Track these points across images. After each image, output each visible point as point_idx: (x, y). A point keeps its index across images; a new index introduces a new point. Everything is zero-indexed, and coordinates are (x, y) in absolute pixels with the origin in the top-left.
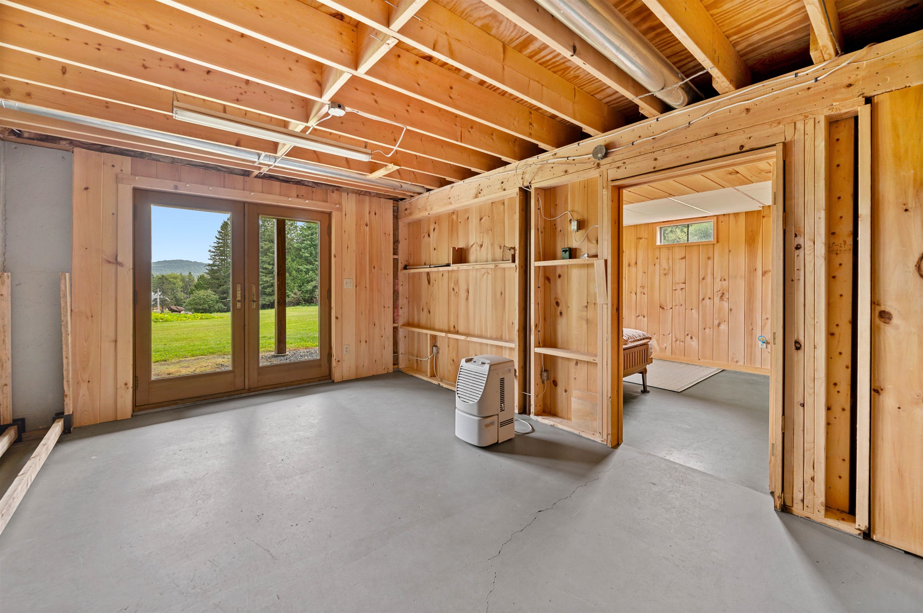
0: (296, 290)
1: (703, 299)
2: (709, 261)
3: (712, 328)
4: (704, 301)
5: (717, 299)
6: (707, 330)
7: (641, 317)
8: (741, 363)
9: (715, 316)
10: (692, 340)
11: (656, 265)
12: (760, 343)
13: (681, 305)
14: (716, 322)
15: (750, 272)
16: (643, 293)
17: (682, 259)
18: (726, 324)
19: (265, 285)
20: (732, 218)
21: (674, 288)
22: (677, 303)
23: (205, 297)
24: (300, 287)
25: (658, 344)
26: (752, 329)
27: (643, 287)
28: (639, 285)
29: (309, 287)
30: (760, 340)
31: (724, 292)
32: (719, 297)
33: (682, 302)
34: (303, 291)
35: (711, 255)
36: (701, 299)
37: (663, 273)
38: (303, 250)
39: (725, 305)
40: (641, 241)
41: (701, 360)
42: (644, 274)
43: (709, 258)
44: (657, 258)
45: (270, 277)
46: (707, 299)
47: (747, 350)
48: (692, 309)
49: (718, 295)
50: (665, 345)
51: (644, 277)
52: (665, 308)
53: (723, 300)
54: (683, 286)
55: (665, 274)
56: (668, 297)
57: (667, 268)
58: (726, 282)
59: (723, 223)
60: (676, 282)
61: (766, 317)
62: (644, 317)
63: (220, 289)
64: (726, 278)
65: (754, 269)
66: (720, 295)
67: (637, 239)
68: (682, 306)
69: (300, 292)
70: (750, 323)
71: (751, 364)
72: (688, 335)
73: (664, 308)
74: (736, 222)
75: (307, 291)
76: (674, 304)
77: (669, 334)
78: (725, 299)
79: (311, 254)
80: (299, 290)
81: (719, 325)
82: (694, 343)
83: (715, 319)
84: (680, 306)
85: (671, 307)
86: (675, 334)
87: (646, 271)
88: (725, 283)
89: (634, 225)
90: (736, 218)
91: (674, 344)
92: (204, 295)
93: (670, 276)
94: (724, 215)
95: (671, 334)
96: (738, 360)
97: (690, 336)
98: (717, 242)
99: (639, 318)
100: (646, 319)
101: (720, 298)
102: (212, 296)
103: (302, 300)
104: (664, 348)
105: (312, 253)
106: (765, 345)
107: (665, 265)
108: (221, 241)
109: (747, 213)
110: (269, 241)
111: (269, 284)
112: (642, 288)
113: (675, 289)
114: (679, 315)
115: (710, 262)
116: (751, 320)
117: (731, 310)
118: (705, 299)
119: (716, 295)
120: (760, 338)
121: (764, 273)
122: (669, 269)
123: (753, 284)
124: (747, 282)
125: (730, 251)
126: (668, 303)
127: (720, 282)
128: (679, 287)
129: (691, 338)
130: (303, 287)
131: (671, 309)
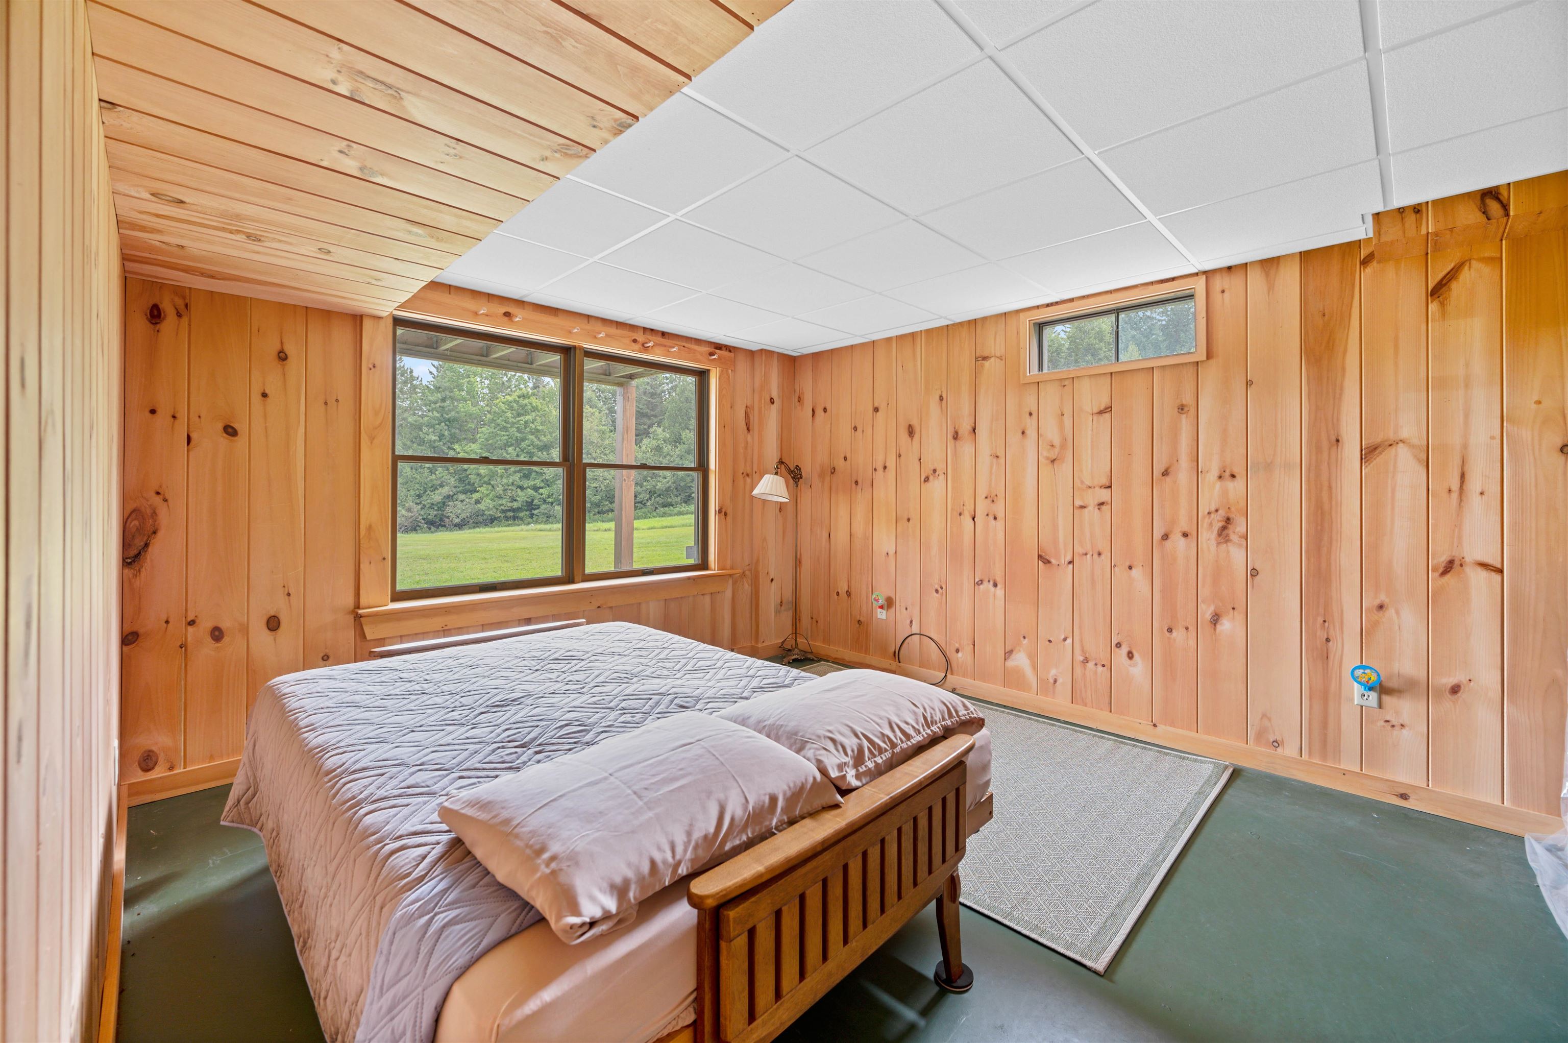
0: (411, 503)
1: (1165, 537)
2: (1184, 416)
3: (1192, 629)
4: (1168, 544)
5: (1208, 537)
6: (1178, 635)
7: (987, 586)
8: (1290, 750)
9: (1204, 592)
10: (1132, 662)
11: (1028, 432)
12: (1357, 689)
13: (1099, 554)
14: (1207, 612)
15: (1318, 449)
16: (991, 517)
17: (1101, 412)
18: (1240, 617)
20: (1255, 278)
21: (1078, 503)
22: (1088, 547)
24: (419, 496)
25: (1035, 667)
26: (1328, 640)
27: (991, 498)
28: (982, 492)
29: (437, 497)
30: (1355, 679)
31: (1231, 516)
32: (1215, 532)
33: (1104, 546)
34: (425, 505)
35: (1188, 399)
36: (1157, 535)
37: (1047, 458)
38: (425, 429)
39: (1237, 555)
40: (987, 364)
41: (1161, 728)
42: (995, 460)
43: (1182, 408)
44: (1031, 414)
46: (1176, 537)
47: (1311, 707)
48: (1130, 568)
49: (1211, 524)
50: (1053, 672)
51: (994, 470)
52: (1053, 561)
53: (1227, 540)
54: (1104, 495)
55: (1053, 461)
56: (1061, 528)
57: (1057, 442)
58: (1239, 484)
59: (1226, 294)
60: (1082, 482)
61: (1377, 602)
62: (995, 585)
64: (1239, 470)
65: (1333, 438)
66: (1218, 525)
67: (977, 359)
68: (1103, 557)
69: (419, 507)
70: (1320, 620)
71: (1324, 756)
72: (1119, 645)
73: (1049, 562)
74: (1271, 287)
75: (433, 504)
76: (1078, 549)
77: (1065, 640)
78: (1234, 537)
79: (441, 437)
80: (417, 504)
81: (1215, 619)
82: (1138, 670)
83: (1203, 602)
84: (1096, 556)
85: (1069, 558)
86: (1081, 641)
87: (1001, 453)
88: (1235, 488)
89: (969, 322)
90: (1267, 275)
91: (1078, 670)
93: (1066, 468)
94: (1230, 268)
95: (1069, 641)
96: (1279, 738)
97: (1124, 650)
98: (1209, 356)
99: (981, 587)
100: (1000, 591)
101: (1220, 535)
103: (423, 521)
104: (1052, 681)
105: (443, 435)
106: (1373, 696)
107: (1051, 432)
109: (1305, 256)
112: (989, 500)
113: (1082, 504)
114: (1093, 582)
115: (1185, 423)
116: (1321, 610)
117: (1255, 573)
118: (1172, 537)
119: (1205, 525)
120: (1359, 672)
121: (1368, 453)
122: (1063, 446)
123: (1330, 487)
124: (1308, 480)
125: (1249, 383)
126: (1061, 546)
127: (1218, 484)
128: (1091, 499)
129: (1130, 655)
130: (424, 498)
131: (1071, 566)
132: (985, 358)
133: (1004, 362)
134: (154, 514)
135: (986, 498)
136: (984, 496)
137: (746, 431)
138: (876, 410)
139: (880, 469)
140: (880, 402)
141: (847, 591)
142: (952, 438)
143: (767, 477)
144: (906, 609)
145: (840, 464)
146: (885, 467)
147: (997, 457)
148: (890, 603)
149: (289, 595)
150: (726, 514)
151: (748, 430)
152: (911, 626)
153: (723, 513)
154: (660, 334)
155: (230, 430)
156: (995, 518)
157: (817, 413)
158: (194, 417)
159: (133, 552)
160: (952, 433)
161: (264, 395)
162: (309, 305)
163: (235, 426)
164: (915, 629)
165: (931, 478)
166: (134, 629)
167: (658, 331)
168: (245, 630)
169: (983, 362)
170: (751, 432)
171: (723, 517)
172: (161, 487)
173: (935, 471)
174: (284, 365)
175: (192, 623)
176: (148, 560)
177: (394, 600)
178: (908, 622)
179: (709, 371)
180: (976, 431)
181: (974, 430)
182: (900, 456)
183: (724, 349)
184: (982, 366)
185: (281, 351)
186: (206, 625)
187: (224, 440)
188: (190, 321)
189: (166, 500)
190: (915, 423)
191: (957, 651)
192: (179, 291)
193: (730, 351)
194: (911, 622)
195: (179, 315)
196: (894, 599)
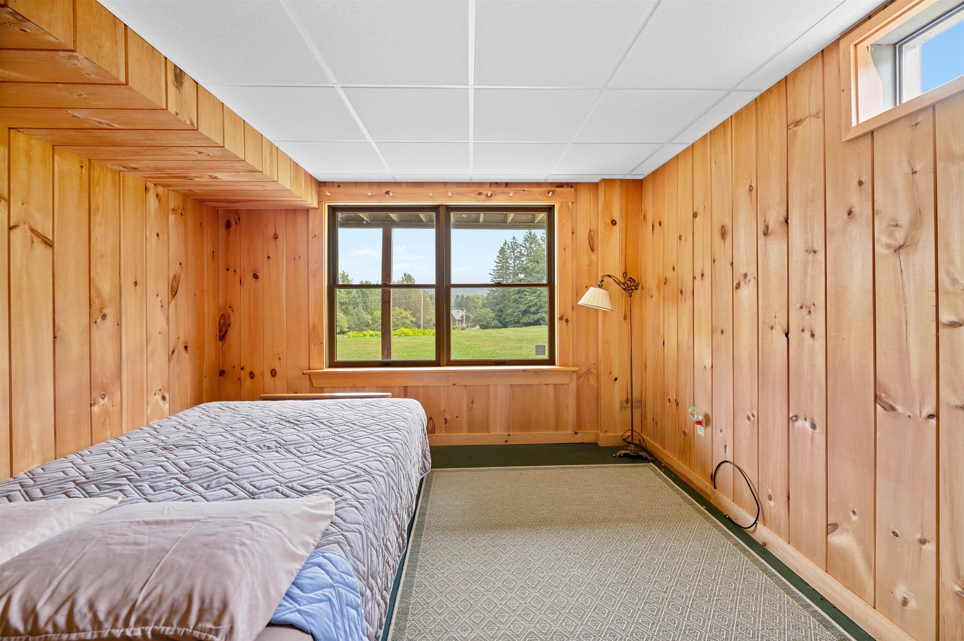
7: (804, 425)
11: (857, 211)
16: (807, 334)
19: (530, 304)
21: (944, 317)
23: (484, 314)
27: (808, 308)
28: (796, 299)
37: (889, 246)
40: (800, 129)
42: (812, 256)
44: (862, 186)
45: (535, 296)
51: (811, 270)
52: (903, 409)
55: (898, 250)
62: (814, 426)
63: (497, 308)
67: (788, 127)
73: (893, 409)
77: (925, 541)
85: (930, 409)
92: (484, 313)
93: (923, 258)
99: (797, 424)
100: (819, 435)
102: (490, 314)
107: (893, 206)
108: (499, 265)
110: (534, 262)
111: (532, 304)
112: (805, 311)
131: (933, 421)
132: (797, 123)
133: (821, 120)
134: (229, 317)
135: (801, 307)
136: (799, 306)
137: (590, 251)
138: (695, 215)
139: (698, 277)
140: (699, 208)
141: (676, 400)
142: (762, 235)
143: (591, 289)
144: (721, 431)
145: (670, 274)
146: (703, 275)
147: (815, 252)
148: (707, 421)
149: (280, 359)
150: (567, 321)
151: (592, 250)
152: (725, 452)
153: (564, 320)
154: (504, 185)
155: (255, 276)
156: (813, 336)
157: (655, 227)
158: (242, 272)
159: (222, 334)
160: (763, 230)
161: (269, 257)
162: (287, 208)
163: (258, 274)
164: (729, 458)
165: (742, 284)
166: (223, 369)
167: (502, 183)
168: (262, 374)
169: (795, 128)
170: (596, 252)
171: (565, 323)
172: (231, 304)
173: (745, 276)
174: (276, 241)
175: (242, 369)
176: (227, 338)
177: (330, 367)
178: (723, 447)
179: (554, 206)
180: (789, 221)
181: (787, 221)
182: (714, 261)
183: (565, 186)
184: (794, 135)
185: (275, 234)
186: (248, 370)
187: (253, 280)
188: (240, 226)
189: (233, 311)
190: (727, 222)
191: (770, 498)
192: (237, 212)
193: (572, 187)
194: (725, 447)
195: (236, 223)
196: (711, 416)
